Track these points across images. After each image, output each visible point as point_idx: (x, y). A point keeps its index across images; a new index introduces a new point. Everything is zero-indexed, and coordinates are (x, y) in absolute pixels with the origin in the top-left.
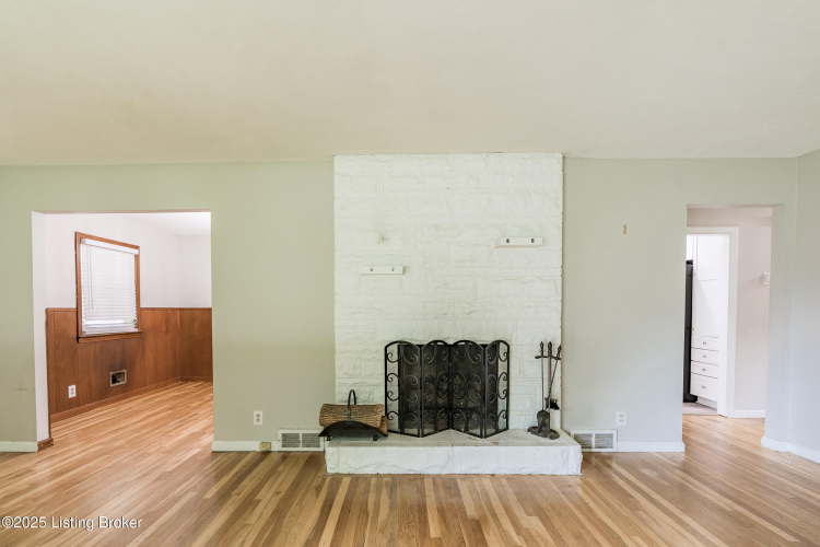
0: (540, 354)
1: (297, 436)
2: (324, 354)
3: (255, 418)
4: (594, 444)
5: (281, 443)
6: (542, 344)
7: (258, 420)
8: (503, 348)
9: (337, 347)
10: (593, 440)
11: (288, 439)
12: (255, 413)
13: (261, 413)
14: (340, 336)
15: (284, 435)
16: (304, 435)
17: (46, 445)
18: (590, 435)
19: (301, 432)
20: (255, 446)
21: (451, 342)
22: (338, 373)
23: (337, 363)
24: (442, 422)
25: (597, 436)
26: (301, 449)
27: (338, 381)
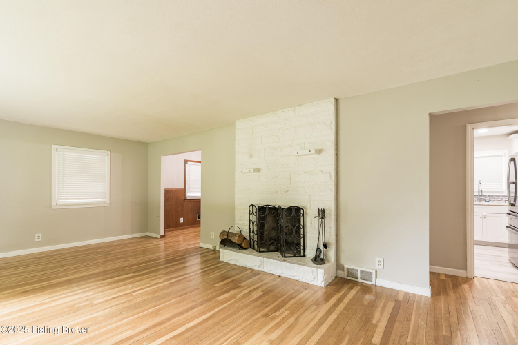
0: (317, 215)
2: (231, 210)
4: (359, 277)
6: (319, 210)
7: (213, 236)
9: (236, 207)
10: (359, 274)
13: (213, 233)
14: (237, 201)
17: (163, 237)
18: (357, 270)
21: (277, 207)
22: (236, 219)
23: (236, 213)
24: (272, 248)
25: (362, 272)
27: (236, 222)
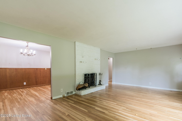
1: (69, 92)
3: (61, 90)
5: (66, 94)
6: (100, 73)
7: (62, 91)
8: (95, 74)
11: (68, 93)
12: (61, 89)
13: (62, 89)
15: (67, 93)
16: (70, 92)
19: (70, 91)
20: (61, 96)
26: (70, 95)
27: (76, 81)
